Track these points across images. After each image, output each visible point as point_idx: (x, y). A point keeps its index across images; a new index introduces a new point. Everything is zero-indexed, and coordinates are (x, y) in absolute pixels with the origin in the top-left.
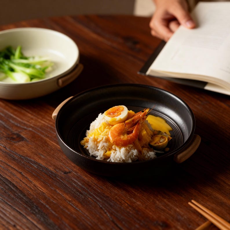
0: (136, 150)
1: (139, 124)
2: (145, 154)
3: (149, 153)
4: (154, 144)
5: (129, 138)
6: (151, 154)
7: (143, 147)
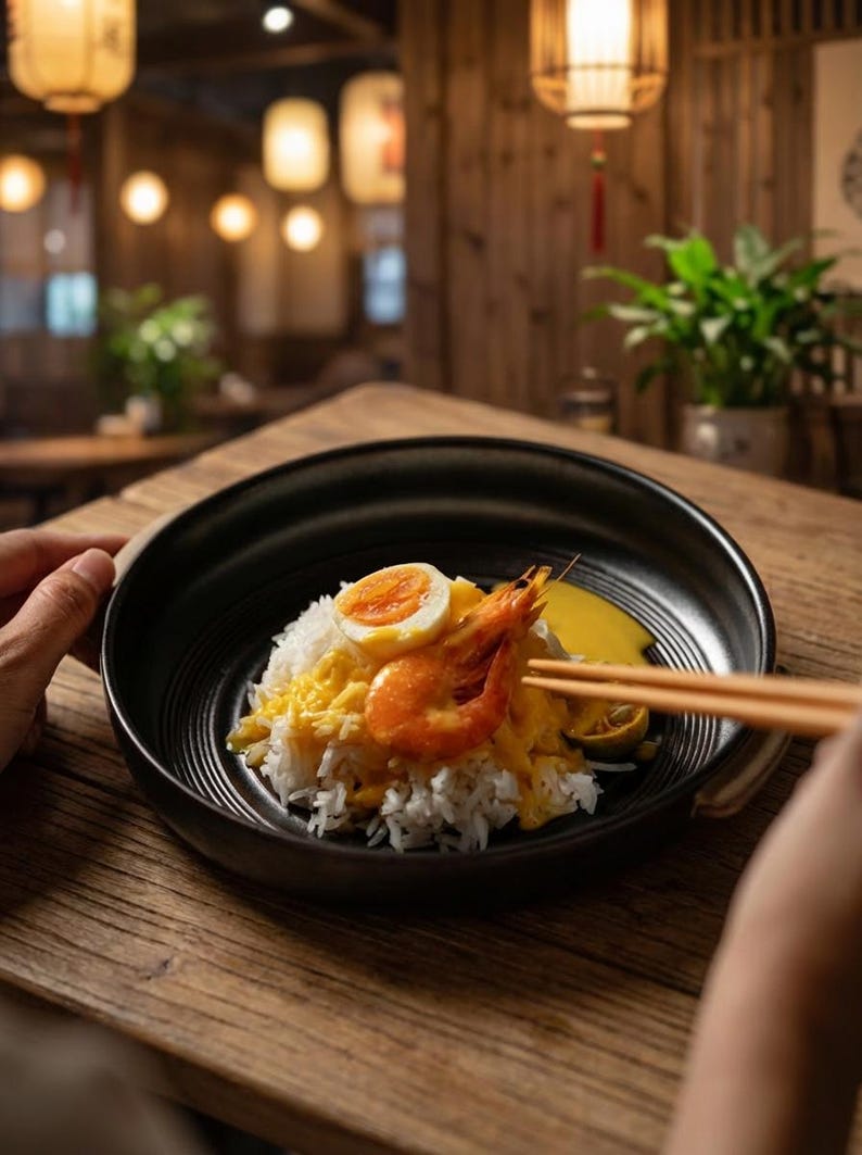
0: (505, 772)
1: (507, 645)
2: (549, 785)
3: (565, 780)
4: (587, 734)
5: (468, 720)
6: (581, 787)
7: (535, 752)
